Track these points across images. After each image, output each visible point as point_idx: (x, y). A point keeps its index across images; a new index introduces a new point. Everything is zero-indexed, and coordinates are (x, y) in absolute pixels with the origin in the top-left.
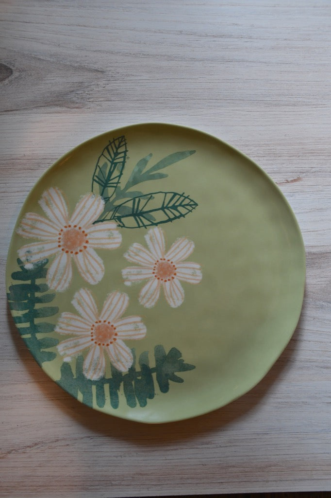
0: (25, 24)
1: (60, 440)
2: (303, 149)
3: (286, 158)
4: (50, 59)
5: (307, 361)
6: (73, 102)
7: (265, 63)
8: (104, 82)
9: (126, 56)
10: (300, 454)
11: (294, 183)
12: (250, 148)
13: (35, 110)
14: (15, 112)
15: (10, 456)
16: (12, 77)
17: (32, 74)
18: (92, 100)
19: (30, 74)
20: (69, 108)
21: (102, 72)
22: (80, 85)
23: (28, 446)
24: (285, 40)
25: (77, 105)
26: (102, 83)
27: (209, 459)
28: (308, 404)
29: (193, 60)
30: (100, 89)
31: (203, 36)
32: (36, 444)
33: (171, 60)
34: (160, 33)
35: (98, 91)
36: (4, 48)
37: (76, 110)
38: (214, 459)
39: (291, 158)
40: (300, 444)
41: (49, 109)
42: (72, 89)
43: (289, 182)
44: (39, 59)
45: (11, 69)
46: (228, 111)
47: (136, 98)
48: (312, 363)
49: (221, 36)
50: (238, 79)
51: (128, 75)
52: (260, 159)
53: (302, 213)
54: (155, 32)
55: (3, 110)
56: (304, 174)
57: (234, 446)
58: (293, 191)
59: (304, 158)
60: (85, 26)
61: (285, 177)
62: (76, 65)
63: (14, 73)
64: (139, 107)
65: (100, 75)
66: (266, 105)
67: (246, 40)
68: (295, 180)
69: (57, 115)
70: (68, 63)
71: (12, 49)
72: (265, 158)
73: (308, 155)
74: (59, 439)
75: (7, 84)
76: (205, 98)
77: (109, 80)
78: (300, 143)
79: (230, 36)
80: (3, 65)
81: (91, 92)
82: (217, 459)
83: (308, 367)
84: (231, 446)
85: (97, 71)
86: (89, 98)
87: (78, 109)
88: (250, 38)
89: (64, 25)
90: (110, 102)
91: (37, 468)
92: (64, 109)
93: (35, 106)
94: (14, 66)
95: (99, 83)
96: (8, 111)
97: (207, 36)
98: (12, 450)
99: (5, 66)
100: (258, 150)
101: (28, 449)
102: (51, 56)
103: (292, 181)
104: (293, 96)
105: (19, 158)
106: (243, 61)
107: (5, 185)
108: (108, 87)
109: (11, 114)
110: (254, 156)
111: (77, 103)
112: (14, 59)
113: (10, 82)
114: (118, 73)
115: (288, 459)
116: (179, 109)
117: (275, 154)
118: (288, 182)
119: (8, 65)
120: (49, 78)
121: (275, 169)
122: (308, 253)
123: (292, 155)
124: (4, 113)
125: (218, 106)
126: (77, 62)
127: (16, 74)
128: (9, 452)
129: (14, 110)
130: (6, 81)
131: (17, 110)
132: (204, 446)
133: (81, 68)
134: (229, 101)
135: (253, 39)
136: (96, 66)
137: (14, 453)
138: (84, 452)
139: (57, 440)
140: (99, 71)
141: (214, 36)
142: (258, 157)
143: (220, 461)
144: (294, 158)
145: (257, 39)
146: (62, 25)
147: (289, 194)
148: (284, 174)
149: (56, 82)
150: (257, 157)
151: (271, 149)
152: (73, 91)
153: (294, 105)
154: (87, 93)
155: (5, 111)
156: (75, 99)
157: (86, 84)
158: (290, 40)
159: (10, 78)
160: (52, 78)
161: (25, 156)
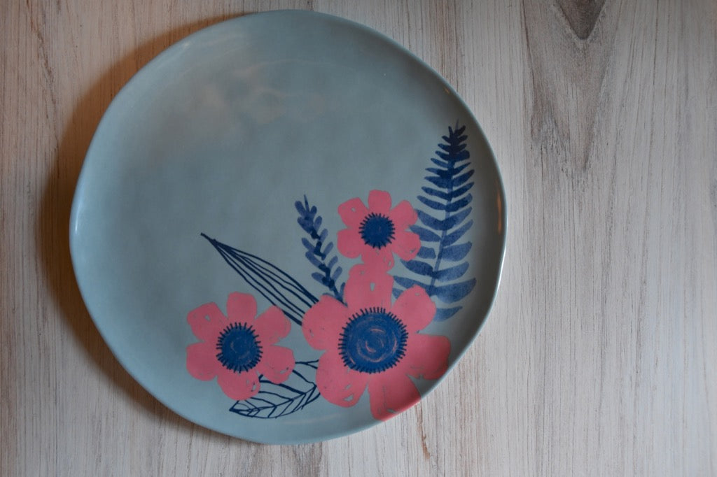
0: (652, 58)
1: (55, 107)
2: (472, 461)
3: (459, 437)
4: (602, 92)
5: (159, 463)
6: (540, 126)
7: (600, 407)
8: (570, 170)
9: (609, 202)
10: (25, 450)
11: (422, 448)
12: (474, 384)
13: (528, 70)
14: (525, 42)
15: (35, 36)
16: (576, 39)
17: (580, 67)
18: (544, 152)
19: (580, 64)
20: (532, 119)
21: (585, 168)
22: (566, 135)
23: (47, 62)
24: (634, 437)
25: (535, 130)
26: (569, 167)
27: (21, 318)
28: (97, 464)
29: (604, 301)
30: (560, 165)
31: (639, 316)
32: (50, 72)
33: (603, 268)
34: (643, 251)
35: (557, 162)
36: (617, 29)
37: (529, 129)
38: (21, 326)
39: (459, 444)
40: (40, 452)
41: (529, 91)
42: (559, 124)
43: (423, 440)
44: (602, 77)
45: (587, 37)
46: (528, 352)
47: (546, 216)
48: (156, 470)
49: (638, 342)
50: (576, 367)
51: (580, 204)
52: (458, 398)
53: (377, 459)
54: (644, 245)
55: (527, 25)
56: (434, 463)
57: (40, 354)
58: (409, 447)
59: (458, 463)
60: (651, 142)
61: (431, 434)
62: (595, 130)
63: (582, 41)
64: (534, 220)
65: (580, 163)
66: (537, 408)
67: (634, 379)
68: (426, 448)
69: (522, 102)
70: (597, 119)
71: (616, 39)
72: (458, 406)
73: (463, 468)
74: (56, 105)
75: (565, 32)
76: (547, 317)
77: (573, 178)
78: (481, 458)
79: (639, 356)
80: (593, 26)
81: (555, 151)
82: (22, 330)
83: (151, 465)
84: (40, 349)
85: (586, 160)
86: (546, 148)
87: (530, 132)
88: (637, 385)
89: (653, 113)
90: (540, 178)
91: (16, 75)
92: (530, 112)
93: (535, 71)
94: (591, 41)
95: (568, 163)
96: (527, 33)
97: (639, 320)
98: (42, 39)
99: (591, 29)
100: (471, 395)
101: (44, 61)
102: (607, 94)
103: (424, 445)
104: (550, 448)
105: (459, 48)
106: (603, 373)
107: (420, 27)
108: (563, 176)
109: (522, 38)
110: (462, 389)
111: (539, 130)
112: (602, 41)
113: (569, 36)
114: (584, 191)
115: (18, 433)
116: (531, 280)
117: (465, 420)
118: (423, 438)
119: (593, 33)
120: (575, 92)
121: (442, 420)
122: (318, 468)
123: (463, 445)
124: (524, 27)
125: (535, 336)
126: (599, 131)
127: (580, 44)
128: (39, 35)
129: (528, 41)
130: (569, 30)
131: (528, 45)
132: (41, 311)
133: (590, 136)
134: (543, 352)
135: (636, 389)
136: (593, 158)
137: (38, 42)
138: (37, 139)
139: (54, 102)
140: (586, 162)
141: (638, 331)
142: (461, 395)
143: (19, 334)
144: (459, 448)
145: (636, 394)
146: (653, 109)
147: (406, 441)
148: (435, 433)
149: (569, 102)
150: (461, 393)
151: (472, 415)
152: (556, 125)
153: (537, 450)
154: (554, 145)
155: (526, 29)
156: (545, 127)
157: (567, 144)
158: (634, 443)
159: (574, 36)
160: (575, 96)
161: (462, 56)
